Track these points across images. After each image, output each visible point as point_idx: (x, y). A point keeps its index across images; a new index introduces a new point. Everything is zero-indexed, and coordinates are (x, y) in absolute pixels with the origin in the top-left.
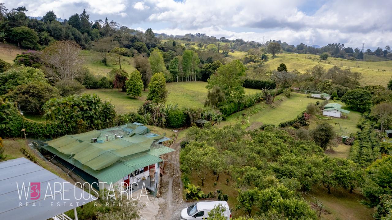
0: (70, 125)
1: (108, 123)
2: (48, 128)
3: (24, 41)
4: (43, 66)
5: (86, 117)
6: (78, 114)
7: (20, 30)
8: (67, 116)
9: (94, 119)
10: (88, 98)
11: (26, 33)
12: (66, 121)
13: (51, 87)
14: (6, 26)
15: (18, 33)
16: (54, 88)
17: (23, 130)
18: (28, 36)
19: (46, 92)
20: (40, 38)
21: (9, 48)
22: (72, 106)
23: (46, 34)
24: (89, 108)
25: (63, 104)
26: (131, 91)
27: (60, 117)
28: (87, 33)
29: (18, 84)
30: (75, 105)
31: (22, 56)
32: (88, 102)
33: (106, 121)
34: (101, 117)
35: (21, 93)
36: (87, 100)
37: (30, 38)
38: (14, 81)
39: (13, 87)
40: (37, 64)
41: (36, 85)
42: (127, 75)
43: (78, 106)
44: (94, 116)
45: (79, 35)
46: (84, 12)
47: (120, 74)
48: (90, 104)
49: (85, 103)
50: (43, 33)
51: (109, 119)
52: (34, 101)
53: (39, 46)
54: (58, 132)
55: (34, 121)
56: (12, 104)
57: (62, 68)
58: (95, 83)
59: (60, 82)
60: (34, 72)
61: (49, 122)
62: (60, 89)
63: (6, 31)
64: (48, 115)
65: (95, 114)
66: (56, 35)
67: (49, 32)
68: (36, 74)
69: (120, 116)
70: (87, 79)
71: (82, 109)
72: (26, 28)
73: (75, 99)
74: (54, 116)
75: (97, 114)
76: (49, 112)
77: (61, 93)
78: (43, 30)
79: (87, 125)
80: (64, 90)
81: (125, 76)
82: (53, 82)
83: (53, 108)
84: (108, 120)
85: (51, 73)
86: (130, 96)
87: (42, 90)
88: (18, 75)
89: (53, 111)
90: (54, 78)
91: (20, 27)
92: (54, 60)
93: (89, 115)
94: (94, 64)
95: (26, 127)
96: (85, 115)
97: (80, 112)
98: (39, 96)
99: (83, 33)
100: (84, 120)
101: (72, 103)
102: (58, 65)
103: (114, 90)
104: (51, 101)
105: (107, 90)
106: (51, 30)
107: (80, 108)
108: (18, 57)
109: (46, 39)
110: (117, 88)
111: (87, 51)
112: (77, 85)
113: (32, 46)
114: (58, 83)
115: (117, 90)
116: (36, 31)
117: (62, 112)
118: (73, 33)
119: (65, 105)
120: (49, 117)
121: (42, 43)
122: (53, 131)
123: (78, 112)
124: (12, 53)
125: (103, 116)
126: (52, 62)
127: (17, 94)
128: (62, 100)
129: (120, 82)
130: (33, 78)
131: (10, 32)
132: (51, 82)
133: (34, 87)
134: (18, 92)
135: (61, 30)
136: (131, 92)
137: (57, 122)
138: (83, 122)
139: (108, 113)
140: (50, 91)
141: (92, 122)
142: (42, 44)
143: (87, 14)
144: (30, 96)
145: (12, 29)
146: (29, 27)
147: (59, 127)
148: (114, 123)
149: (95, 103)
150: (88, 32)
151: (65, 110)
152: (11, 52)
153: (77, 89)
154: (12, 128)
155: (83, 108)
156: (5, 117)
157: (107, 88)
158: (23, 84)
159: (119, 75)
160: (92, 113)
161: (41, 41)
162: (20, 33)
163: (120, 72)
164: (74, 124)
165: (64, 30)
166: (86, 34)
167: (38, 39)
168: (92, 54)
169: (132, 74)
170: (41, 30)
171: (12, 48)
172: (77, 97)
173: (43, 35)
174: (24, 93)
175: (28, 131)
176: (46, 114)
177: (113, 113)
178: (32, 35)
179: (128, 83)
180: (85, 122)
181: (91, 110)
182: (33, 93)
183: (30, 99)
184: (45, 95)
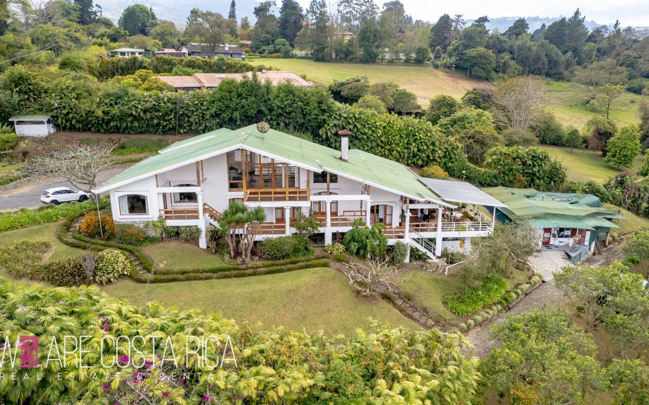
0: (506, 178)
1: (552, 187)
2: (484, 176)
3: (476, 68)
4: (493, 108)
5: (526, 173)
6: (518, 167)
7: (475, 53)
8: (507, 167)
9: (535, 178)
10: (534, 153)
11: (481, 57)
12: (504, 173)
13: (496, 135)
14: (460, 48)
15: (472, 57)
16: (500, 136)
17: (464, 172)
18: (483, 61)
19: (491, 140)
20: (498, 62)
21: (456, 77)
22: (514, 159)
23: (506, 56)
24: (533, 163)
25: (505, 154)
26: (614, 156)
27: (499, 168)
28: (573, 51)
29: (465, 128)
30: (517, 157)
31: (472, 93)
32: (533, 156)
33: (550, 183)
34: (545, 178)
35: (467, 137)
36: (533, 154)
37: (485, 64)
38: (463, 123)
39: (460, 130)
40: (487, 105)
41: (482, 130)
42: (616, 131)
43: (521, 159)
44: (537, 174)
45: (557, 55)
46: (577, 13)
47: (602, 127)
48: (535, 159)
49: (530, 157)
50: (502, 55)
51: (555, 182)
52: (477, 147)
53: (494, 74)
54: (492, 182)
55: (474, 166)
56: (460, 146)
57: (515, 111)
58: (560, 138)
59: (510, 130)
60: (483, 116)
61: (488, 170)
62: (506, 138)
63: (458, 54)
64: (488, 163)
65: (539, 171)
66: (521, 57)
67: (511, 53)
68: (484, 117)
69: (572, 183)
70: (548, 129)
71: (524, 164)
72: (482, 50)
73: (519, 151)
74: (493, 165)
75: (541, 172)
76: (490, 160)
77: (507, 143)
78: (504, 50)
79: (526, 183)
80: (511, 140)
81: (610, 131)
82: (500, 129)
83: (494, 157)
84: (552, 183)
85: (501, 117)
86: (612, 163)
87: (488, 137)
88: (467, 118)
89: (493, 160)
90: (503, 124)
91: (475, 48)
92: (508, 101)
93: (531, 172)
94: (571, 106)
95: (466, 170)
96: (526, 171)
97: (521, 166)
98: (482, 143)
99: (565, 52)
100: (523, 176)
101: (514, 155)
102: (511, 107)
103: (587, 152)
104: (495, 148)
105: (575, 150)
106: (515, 49)
107: (523, 162)
108: (468, 93)
109: (504, 64)
110: (593, 149)
111: (565, 85)
112: (528, 137)
113: (484, 75)
114: (506, 131)
115: (592, 152)
116: (493, 52)
117: (502, 162)
118: (548, 53)
119: (506, 156)
120: (489, 165)
121: (498, 69)
122: (489, 180)
123: (518, 165)
124: (458, 85)
125: (548, 177)
126: (504, 103)
127: (463, 138)
128: (505, 150)
129: (600, 140)
130: (481, 123)
131: (462, 56)
132: (499, 129)
133: (480, 133)
134: (464, 136)
135: (530, 49)
136: (614, 159)
137: (495, 172)
138: (522, 178)
139: (554, 174)
140: (496, 139)
141: (532, 180)
142: (497, 72)
143: (581, 17)
144: (475, 141)
145: (466, 51)
146: (486, 47)
147: (495, 177)
148: (560, 189)
149: (541, 160)
150: (575, 51)
151: (506, 161)
152: (457, 83)
153: (526, 142)
154: (455, 168)
155: (526, 162)
156: (453, 156)
157: (576, 147)
158: (470, 128)
159: (601, 129)
160: (536, 169)
161: (498, 66)
162: (474, 57)
163: (604, 124)
164: (512, 178)
165: (534, 49)
166: (570, 54)
167: (494, 65)
168: (571, 89)
169: (623, 129)
170: (501, 51)
171: (460, 78)
172: (523, 150)
173: (503, 58)
174: (469, 138)
175: (467, 174)
176: (486, 162)
177: (561, 176)
178: (487, 59)
179: (612, 142)
180: (524, 179)
181: (534, 166)
182: (478, 139)
183: (474, 145)
184: (489, 142)
